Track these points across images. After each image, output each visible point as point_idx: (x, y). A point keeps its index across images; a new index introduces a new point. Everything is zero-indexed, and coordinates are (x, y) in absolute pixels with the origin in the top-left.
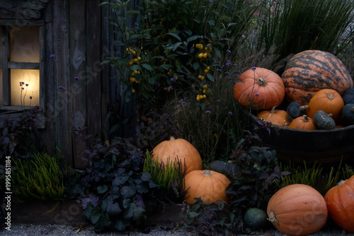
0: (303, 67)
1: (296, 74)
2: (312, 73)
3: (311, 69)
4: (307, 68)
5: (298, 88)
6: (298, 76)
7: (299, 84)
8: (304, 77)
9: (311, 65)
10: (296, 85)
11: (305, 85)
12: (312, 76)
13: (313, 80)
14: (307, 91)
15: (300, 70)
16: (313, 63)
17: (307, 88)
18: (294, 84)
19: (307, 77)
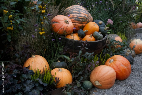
0: (78, 13)
1: (76, 17)
2: (83, 15)
3: (81, 14)
4: (80, 13)
5: (77, 23)
6: (77, 18)
7: (78, 21)
8: (80, 18)
9: (81, 12)
10: (77, 21)
11: (81, 21)
12: (83, 17)
13: (84, 19)
14: (82, 23)
15: (77, 15)
16: (81, 11)
17: (81, 22)
18: (75, 21)
19: (81, 17)
